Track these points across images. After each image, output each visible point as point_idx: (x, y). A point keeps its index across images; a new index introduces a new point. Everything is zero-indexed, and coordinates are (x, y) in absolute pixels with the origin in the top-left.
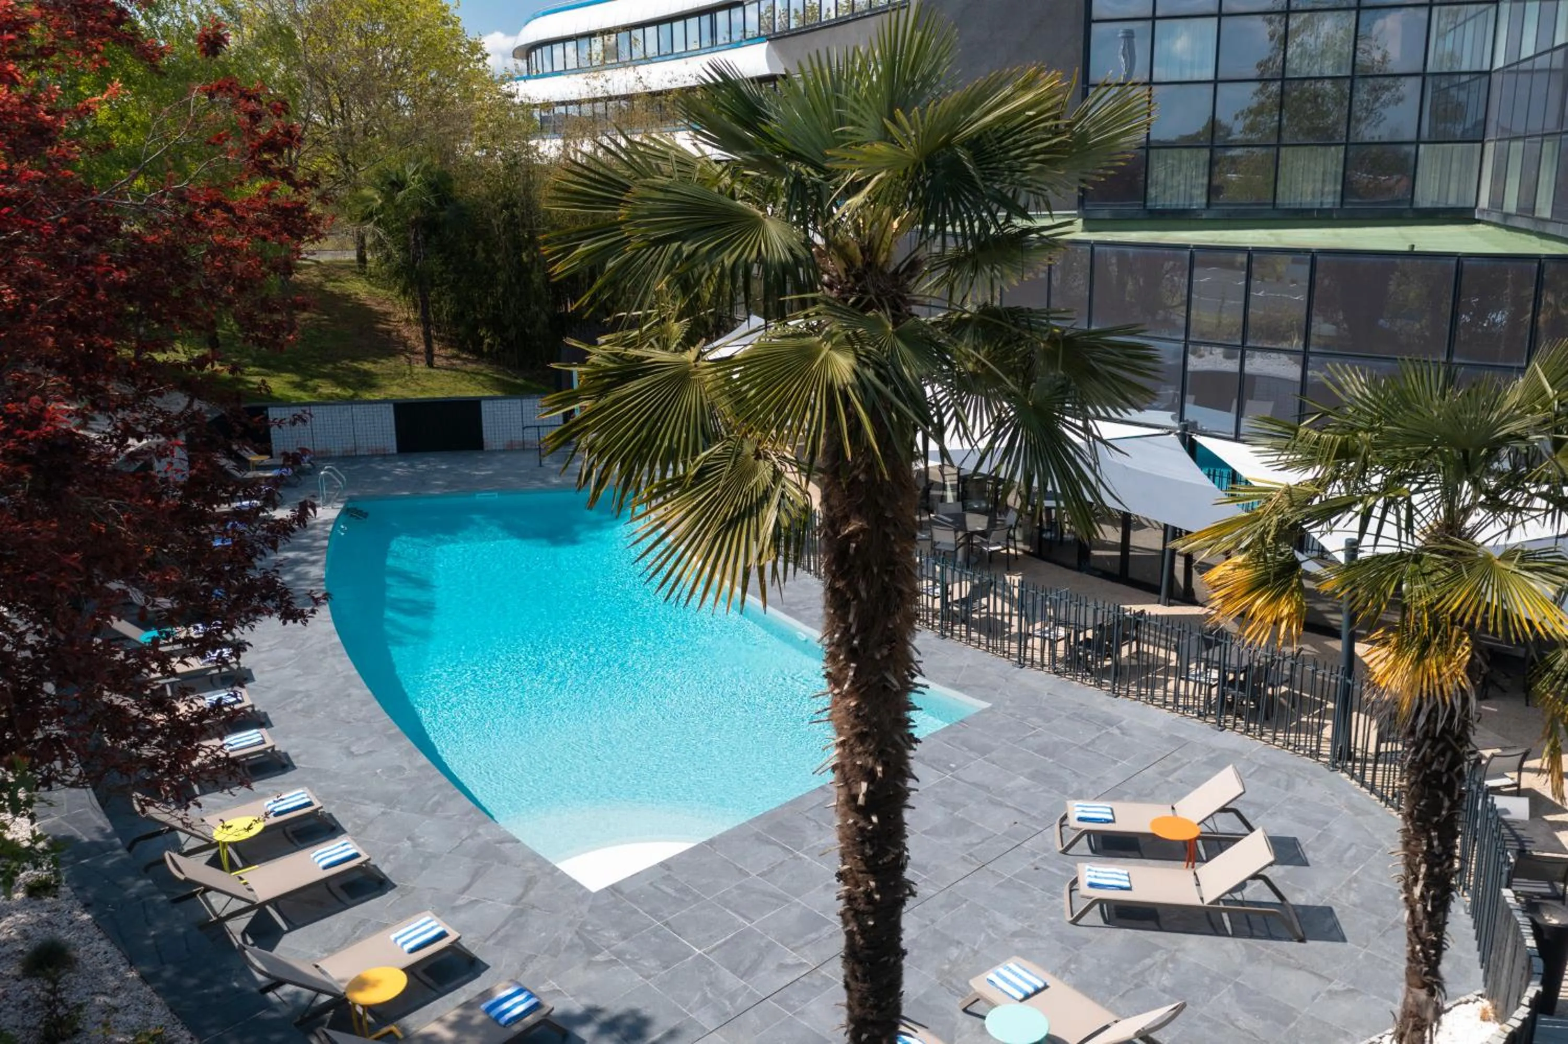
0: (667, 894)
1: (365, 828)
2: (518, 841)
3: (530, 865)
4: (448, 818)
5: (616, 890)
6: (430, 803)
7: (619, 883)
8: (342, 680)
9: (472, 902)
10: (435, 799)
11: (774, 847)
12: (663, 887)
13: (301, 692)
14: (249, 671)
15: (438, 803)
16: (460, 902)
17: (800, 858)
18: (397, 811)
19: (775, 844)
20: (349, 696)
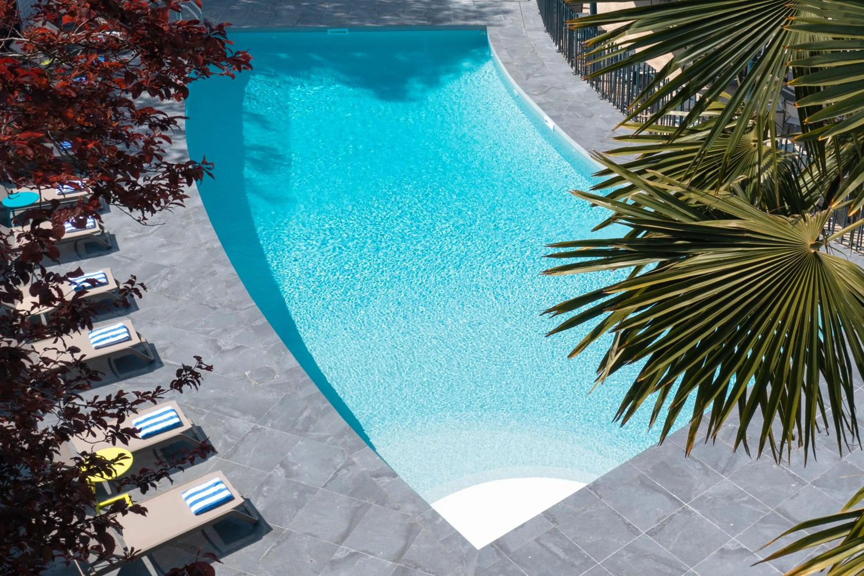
0: (555, 555)
1: (235, 450)
2: (395, 475)
3: (409, 508)
4: (321, 440)
5: (501, 547)
6: (301, 418)
7: (502, 538)
8: (206, 253)
9: (352, 555)
10: (306, 414)
11: (661, 495)
12: (550, 545)
13: (164, 267)
14: (113, 237)
15: (310, 420)
16: (338, 555)
17: (690, 512)
18: (267, 428)
19: (661, 491)
20: (213, 274)
